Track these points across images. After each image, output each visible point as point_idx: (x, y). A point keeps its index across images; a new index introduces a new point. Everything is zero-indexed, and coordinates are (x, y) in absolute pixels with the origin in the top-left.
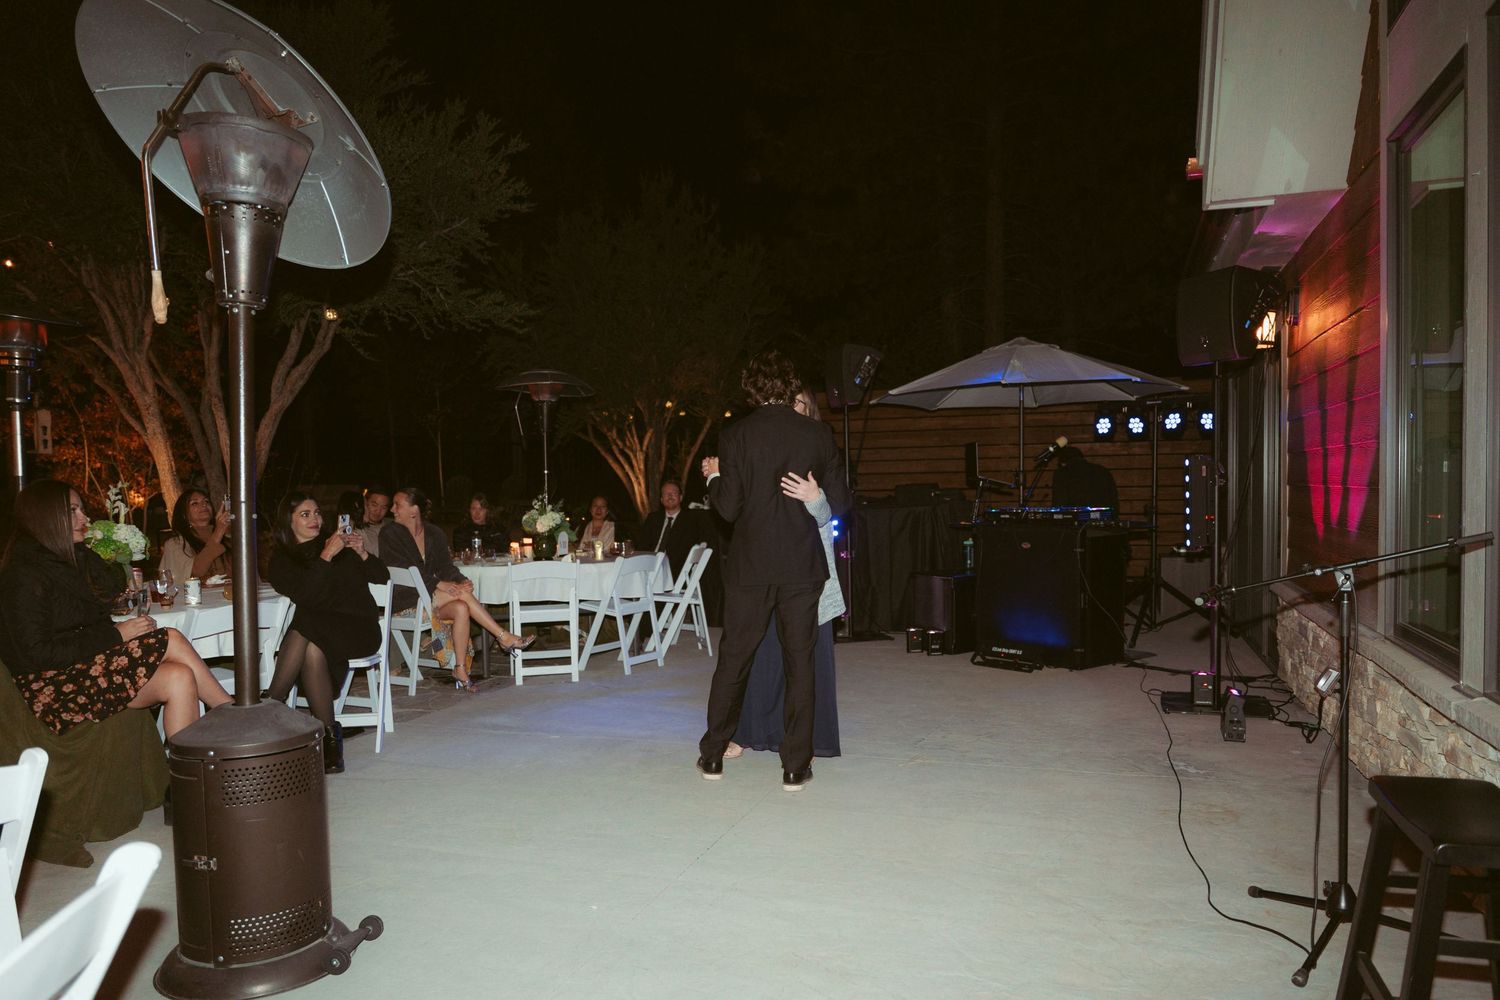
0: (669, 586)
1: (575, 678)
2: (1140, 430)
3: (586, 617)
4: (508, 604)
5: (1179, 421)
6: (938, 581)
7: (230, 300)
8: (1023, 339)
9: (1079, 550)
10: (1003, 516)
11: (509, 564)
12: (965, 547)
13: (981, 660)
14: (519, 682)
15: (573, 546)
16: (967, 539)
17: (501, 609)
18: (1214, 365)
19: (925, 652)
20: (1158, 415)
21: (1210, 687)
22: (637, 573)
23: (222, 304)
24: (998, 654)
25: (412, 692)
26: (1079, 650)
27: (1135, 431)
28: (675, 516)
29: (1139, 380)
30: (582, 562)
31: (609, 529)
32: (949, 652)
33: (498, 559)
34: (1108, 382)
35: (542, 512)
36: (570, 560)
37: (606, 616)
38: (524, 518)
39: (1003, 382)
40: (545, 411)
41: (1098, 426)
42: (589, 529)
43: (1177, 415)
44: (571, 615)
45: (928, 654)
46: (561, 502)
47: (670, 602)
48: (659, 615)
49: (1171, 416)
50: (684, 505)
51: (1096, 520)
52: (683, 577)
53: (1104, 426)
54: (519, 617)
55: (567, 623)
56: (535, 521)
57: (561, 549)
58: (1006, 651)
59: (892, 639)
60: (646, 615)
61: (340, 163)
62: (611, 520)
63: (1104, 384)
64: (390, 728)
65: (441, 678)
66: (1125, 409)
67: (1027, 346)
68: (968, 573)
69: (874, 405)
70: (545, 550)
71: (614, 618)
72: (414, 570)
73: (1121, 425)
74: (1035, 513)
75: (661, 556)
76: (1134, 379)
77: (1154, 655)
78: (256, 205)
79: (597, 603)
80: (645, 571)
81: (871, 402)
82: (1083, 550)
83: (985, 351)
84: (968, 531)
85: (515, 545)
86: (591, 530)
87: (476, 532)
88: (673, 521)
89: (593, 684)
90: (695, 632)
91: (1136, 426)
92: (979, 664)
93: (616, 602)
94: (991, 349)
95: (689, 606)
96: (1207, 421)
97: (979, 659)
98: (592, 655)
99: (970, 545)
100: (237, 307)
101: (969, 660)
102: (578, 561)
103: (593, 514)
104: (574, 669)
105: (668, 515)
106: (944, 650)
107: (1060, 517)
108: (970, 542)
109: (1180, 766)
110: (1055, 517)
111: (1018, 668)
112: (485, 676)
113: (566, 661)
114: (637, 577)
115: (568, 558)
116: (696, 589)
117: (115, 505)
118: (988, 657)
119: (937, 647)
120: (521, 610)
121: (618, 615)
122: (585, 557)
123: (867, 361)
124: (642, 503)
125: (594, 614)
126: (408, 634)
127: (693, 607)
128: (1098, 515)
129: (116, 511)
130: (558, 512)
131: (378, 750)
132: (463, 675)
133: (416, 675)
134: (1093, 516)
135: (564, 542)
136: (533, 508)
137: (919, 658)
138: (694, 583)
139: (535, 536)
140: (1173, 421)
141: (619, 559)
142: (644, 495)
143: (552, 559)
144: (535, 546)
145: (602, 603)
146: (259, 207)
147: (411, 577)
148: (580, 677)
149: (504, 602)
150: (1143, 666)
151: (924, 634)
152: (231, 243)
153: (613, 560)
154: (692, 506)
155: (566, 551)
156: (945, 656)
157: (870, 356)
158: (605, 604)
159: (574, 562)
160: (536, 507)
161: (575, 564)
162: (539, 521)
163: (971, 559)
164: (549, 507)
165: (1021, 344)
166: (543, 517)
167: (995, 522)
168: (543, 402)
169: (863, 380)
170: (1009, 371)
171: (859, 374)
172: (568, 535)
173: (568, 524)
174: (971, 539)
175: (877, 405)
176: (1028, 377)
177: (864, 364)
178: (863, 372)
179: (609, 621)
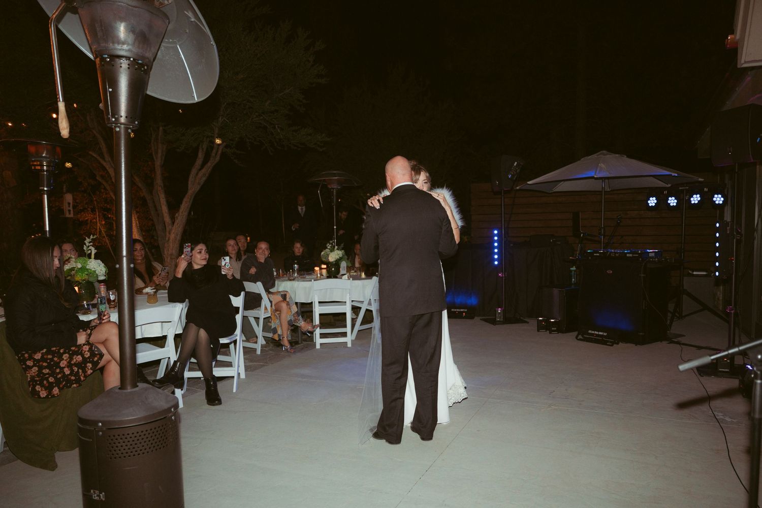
1: (349, 345)
2: (675, 204)
3: (356, 310)
4: (312, 302)
5: (699, 199)
6: (556, 291)
7: (113, 122)
8: (604, 152)
9: (642, 275)
10: (595, 254)
11: (313, 280)
12: (571, 271)
13: (581, 338)
14: (318, 346)
15: (349, 269)
16: (572, 267)
17: (308, 306)
18: (735, 165)
19: (548, 332)
20: (686, 195)
21: (728, 361)
23: (109, 125)
24: (593, 335)
25: (259, 352)
26: (641, 334)
27: (672, 205)
29: (676, 175)
30: (353, 280)
32: (562, 332)
33: (307, 277)
34: (654, 176)
35: (332, 250)
36: (347, 278)
37: (367, 310)
38: (322, 253)
39: (595, 176)
40: (335, 194)
41: (649, 202)
43: (698, 196)
44: (347, 310)
45: (550, 333)
46: (342, 245)
49: (695, 196)
51: (652, 257)
53: (652, 202)
54: (318, 310)
55: (345, 314)
56: (328, 255)
57: (342, 271)
58: (597, 333)
59: (528, 323)
61: (188, 31)
63: (652, 178)
64: (243, 376)
65: (274, 344)
66: (665, 192)
67: (608, 156)
68: (573, 287)
70: (333, 272)
71: (371, 311)
72: (259, 284)
73: (663, 201)
74: (615, 253)
76: (673, 174)
77: (684, 336)
78: (130, 58)
79: (362, 302)
81: (518, 188)
82: (645, 275)
83: (582, 159)
84: (573, 263)
85: (317, 269)
87: (296, 261)
89: (359, 348)
91: (672, 201)
92: (580, 340)
93: (372, 301)
94: (586, 157)
96: (718, 199)
97: (580, 337)
98: (359, 331)
99: (575, 271)
100: (119, 127)
101: (575, 337)
102: (351, 279)
104: (349, 340)
106: (559, 331)
107: (631, 255)
108: (574, 268)
109: (720, 416)
110: (628, 255)
111: (605, 343)
112: (300, 342)
113: (344, 335)
115: (346, 277)
117: (89, 249)
118: (585, 336)
119: (555, 329)
120: (319, 306)
121: (373, 309)
123: (515, 165)
125: (360, 308)
126: (257, 319)
128: (653, 255)
129: (90, 252)
130: (341, 250)
131: (234, 390)
132: (286, 342)
133: (261, 341)
134: (650, 255)
135: (344, 267)
136: (327, 248)
137: (545, 334)
139: (327, 263)
140: (696, 199)
141: (374, 278)
143: (337, 277)
144: (328, 269)
145: (364, 302)
146: (132, 59)
147: (258, 288)
148: (352, 344)
149: (310, 302)
150: (678, 343)
151: (547, 321)
152: (114, 83)
153: (371, 279)
155: (345, 272)
156: (560, 334)
157: (517, 162)
158: (366, 303)
159: (349, 279)
160: (329, 247)
161: (349, 281)
162: (330, 255)
163: (574, 278)
164: (336, 247)
165: (604, 155)
166: (332, 253)
167: (590, 258)
168: (333, 189)
169: (513, 176)
170: (598, 170)
171: (511, 172)
172: (347, 263)
173: (346, 257)
174: (574, 267)
175: (520, 190)
176: (610, 173)
177: (513, 167)
178: (513, 171)
179: (369, 312)
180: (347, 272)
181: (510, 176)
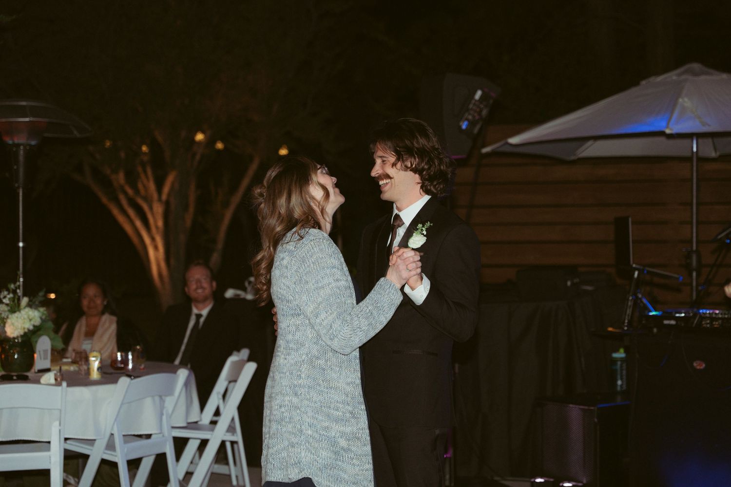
0: (194, 417)
6: (575, 412)
8: (696, 66)
10: (666, 322)
12: (615, 361)
15: (58, 355)
16: (617, 351)
22: (148, 402)
28: (205, 312)
30: (69, 385)
31: (108, 327)
35: (15, 308)
36: (53, 381)
37: (104, 462)
39: (668, 131)
40: (21, 158)
42: (81, 326)
44: (53, 462)
47: (195, 437)
48: (178, 457)
50: (218, 296)
52: (214, 400)
56: (4, 320)
57: (41, 360)
60: (160, 460)
62: (112, 313)
67: (703, 78)
68: (619, 400)
69: (488, 155)
70: (17, 364)
71: (114, 465)
74: (712, 319)
75: (183, 374)
79: (91, 442)
80: (161, 397)
81: (485, 150)
83: (643, 82)
84: (617, 340)
86: (84, 329)
88: (202, 320)
90: (229, 476)
93: (118, 441)
95: (223, 444)
99: (622, 359)
102: (64, 384)
103: (85, 309)
105: (195, 311)
108: (620, 354)
114: (149, 406)
115: (49, 378)
116: (233, 419)
121: (120, 459)
122: (75, 372)
123: (477, 97)
124: (160, 275)
125: (86, 457)
127: (228, 445)
130: (36, 308)
135: (45, 351)
136: (3, 304)
138: (230, 411)
141: (124, 381)
142: (163, 265)
143: (26, 379)
145: (97, 443)
153: (115, 381)
154: (230, 293)
155: (46, 364)
157: (481, 89)
158: (101, 444)
159: (58, 384)
160: (6, 301)
161: (60, 388)
162: (9, 321)
163: (622, 379)
164: (25, 301)
165: (696, 74)
166: (16, 314)
167: (655, 330)
168: (18, 145)
169: (472, 124)
170: (675, 115)
171: (466, 115)
172: (51, 339)
173: (50, 325)
174: (622, 350)
175: (493, 154)
176: (704, 124)
177: (473, 102)
178: (472, 112)
179: (108, 467)
180: (53, 361)
181: (464, 125)
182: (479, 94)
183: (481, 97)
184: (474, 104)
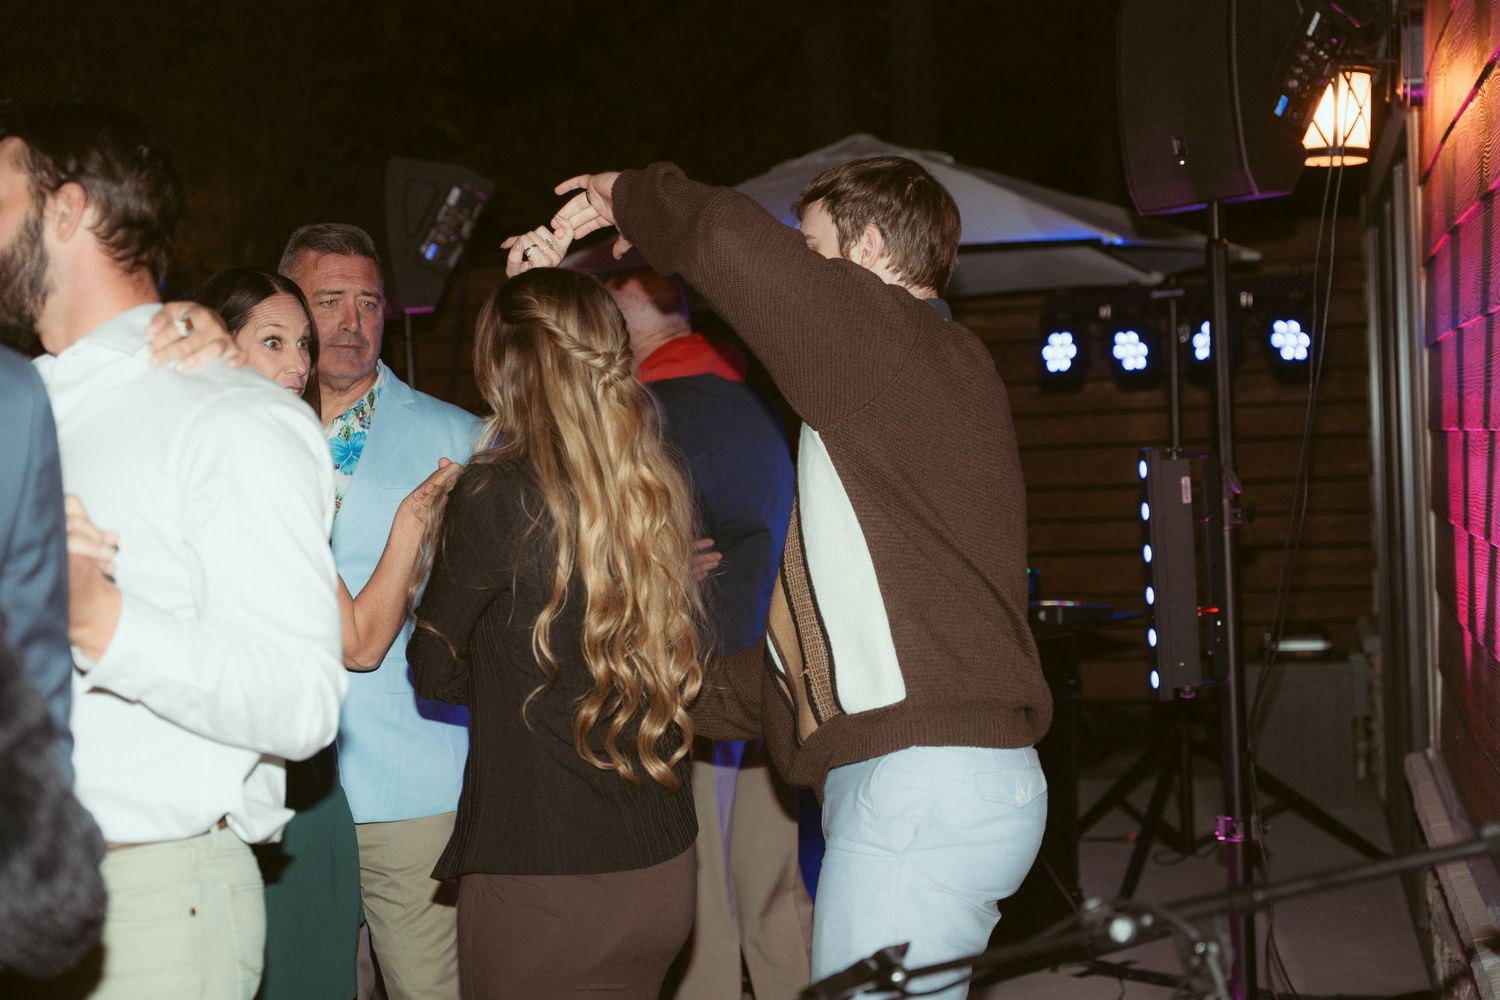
2: (1141, 362)
8: (863, 140)
18: (1209, 211)
20: (1180, 324)
27: (1127, 364)
29: (1118, 242)
41: (1047, 353)
53: (1060, 352)
66: (1105, 312)
73: (1096, 349)
76: (1109, 238)
83: (774, 169)
96: (1291, 340)
123: (452, 200)
157: (459, 186)
169: (444, 250)
171: (433, 233)
177: (444, 209)
178: (443, 228)
181: (430, 252)
182: (455, 195)
183: (460, 200)
184: (447, 214)
